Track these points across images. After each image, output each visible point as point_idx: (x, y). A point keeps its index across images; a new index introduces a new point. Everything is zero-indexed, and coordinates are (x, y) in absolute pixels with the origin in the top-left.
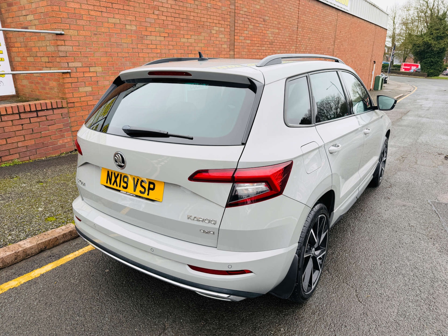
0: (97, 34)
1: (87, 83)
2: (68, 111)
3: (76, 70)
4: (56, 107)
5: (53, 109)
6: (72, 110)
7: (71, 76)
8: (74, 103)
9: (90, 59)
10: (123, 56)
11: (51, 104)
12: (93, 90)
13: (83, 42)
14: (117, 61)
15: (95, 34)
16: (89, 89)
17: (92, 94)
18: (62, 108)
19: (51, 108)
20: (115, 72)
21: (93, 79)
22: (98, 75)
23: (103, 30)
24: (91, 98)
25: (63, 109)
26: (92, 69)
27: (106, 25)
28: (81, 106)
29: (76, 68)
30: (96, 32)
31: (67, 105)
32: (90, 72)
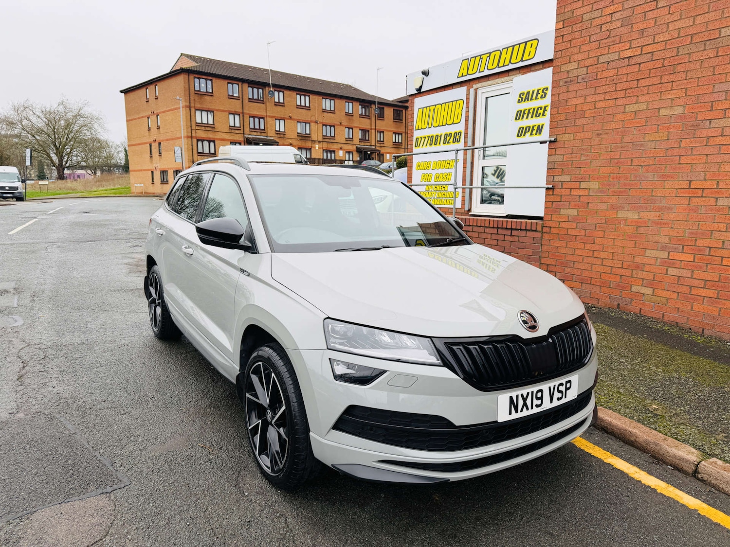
0: (601, 134)
1: (572, 204)
2: (542, 237)
3: (562, 186)
4: (529, 229)
5: (526, 230)
6: (546, 236)
7: (554, 194)
8: (550, 227)
9: (583, 171)
10: (642, 164)
11: (526, 224)
12: (578, 215)
13: (579, 147)
14: (628, 172)
15: (598, 135)
16: (574, 212)
17: (576, 220)
18: (536, 231)
19: (525, 228)
20: (620, 191)
21: (582, 199)
22: (590, 194)
23: (613, 126)
24: (574, 225)
25: (537, 233)
26: (583, 185)
27: (619, 117)
28: (558, 234)
29: (562, 182)
30: (601, 132)
31: (542, 229)
32: (579, 188)
